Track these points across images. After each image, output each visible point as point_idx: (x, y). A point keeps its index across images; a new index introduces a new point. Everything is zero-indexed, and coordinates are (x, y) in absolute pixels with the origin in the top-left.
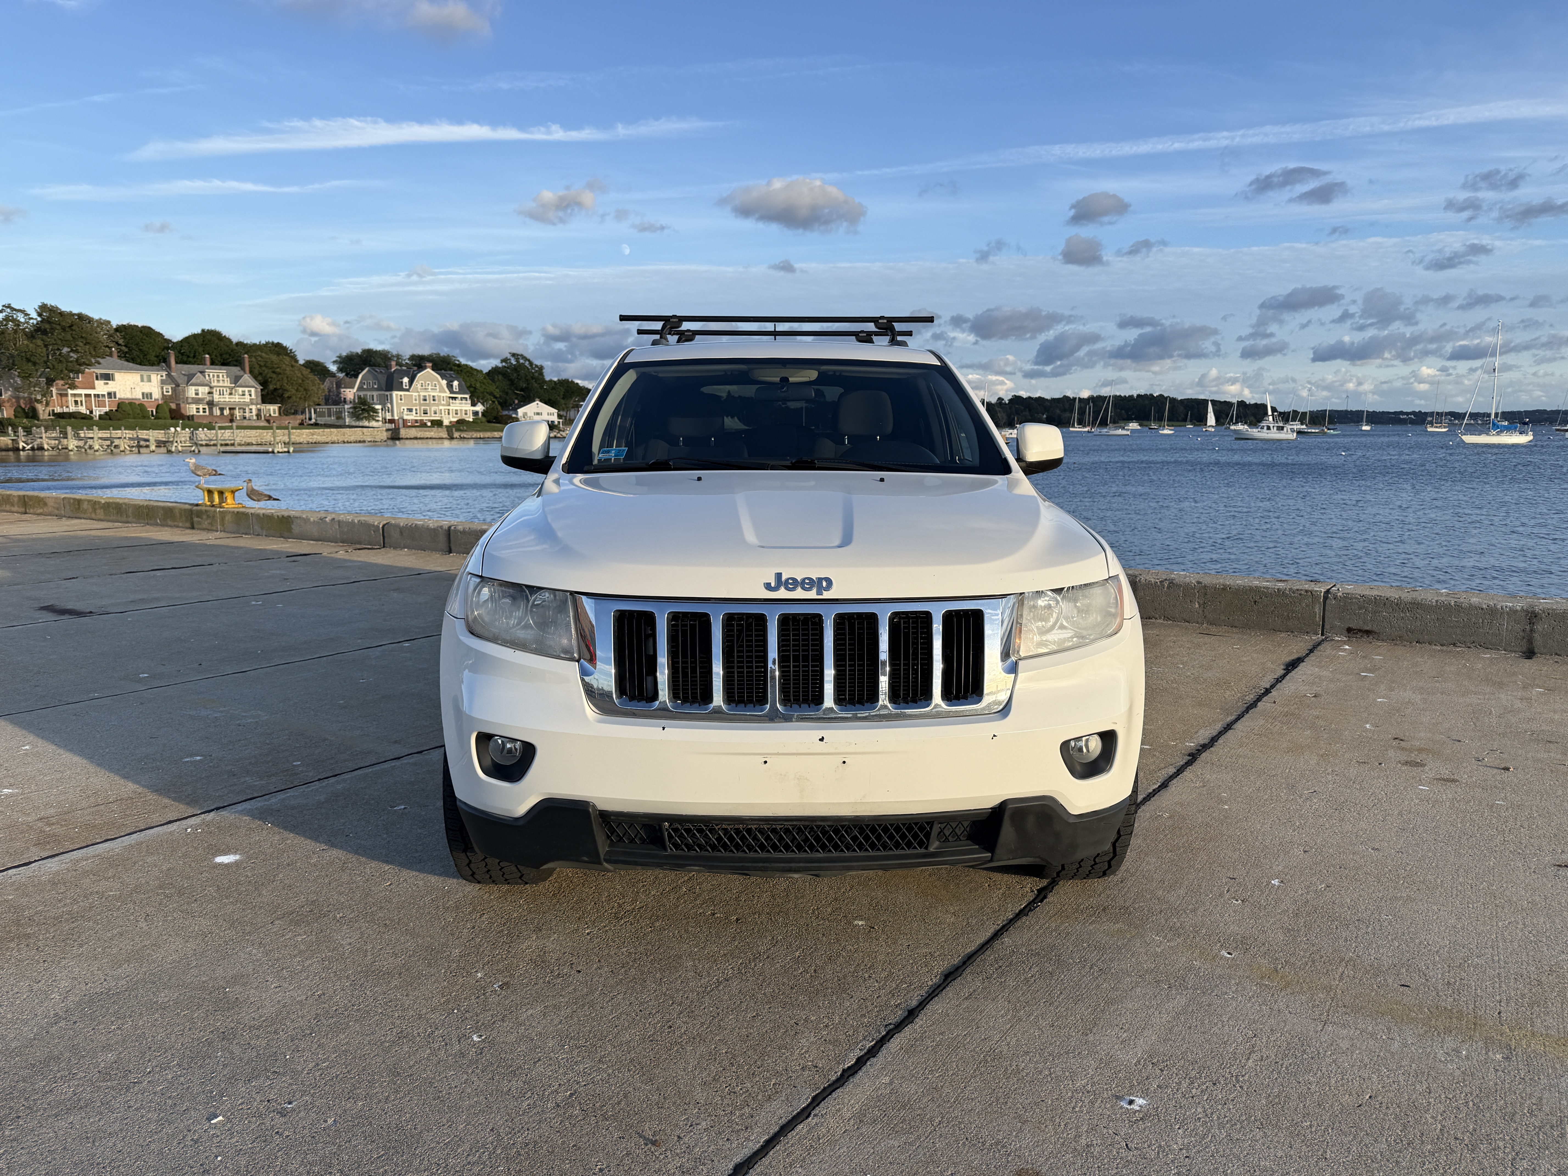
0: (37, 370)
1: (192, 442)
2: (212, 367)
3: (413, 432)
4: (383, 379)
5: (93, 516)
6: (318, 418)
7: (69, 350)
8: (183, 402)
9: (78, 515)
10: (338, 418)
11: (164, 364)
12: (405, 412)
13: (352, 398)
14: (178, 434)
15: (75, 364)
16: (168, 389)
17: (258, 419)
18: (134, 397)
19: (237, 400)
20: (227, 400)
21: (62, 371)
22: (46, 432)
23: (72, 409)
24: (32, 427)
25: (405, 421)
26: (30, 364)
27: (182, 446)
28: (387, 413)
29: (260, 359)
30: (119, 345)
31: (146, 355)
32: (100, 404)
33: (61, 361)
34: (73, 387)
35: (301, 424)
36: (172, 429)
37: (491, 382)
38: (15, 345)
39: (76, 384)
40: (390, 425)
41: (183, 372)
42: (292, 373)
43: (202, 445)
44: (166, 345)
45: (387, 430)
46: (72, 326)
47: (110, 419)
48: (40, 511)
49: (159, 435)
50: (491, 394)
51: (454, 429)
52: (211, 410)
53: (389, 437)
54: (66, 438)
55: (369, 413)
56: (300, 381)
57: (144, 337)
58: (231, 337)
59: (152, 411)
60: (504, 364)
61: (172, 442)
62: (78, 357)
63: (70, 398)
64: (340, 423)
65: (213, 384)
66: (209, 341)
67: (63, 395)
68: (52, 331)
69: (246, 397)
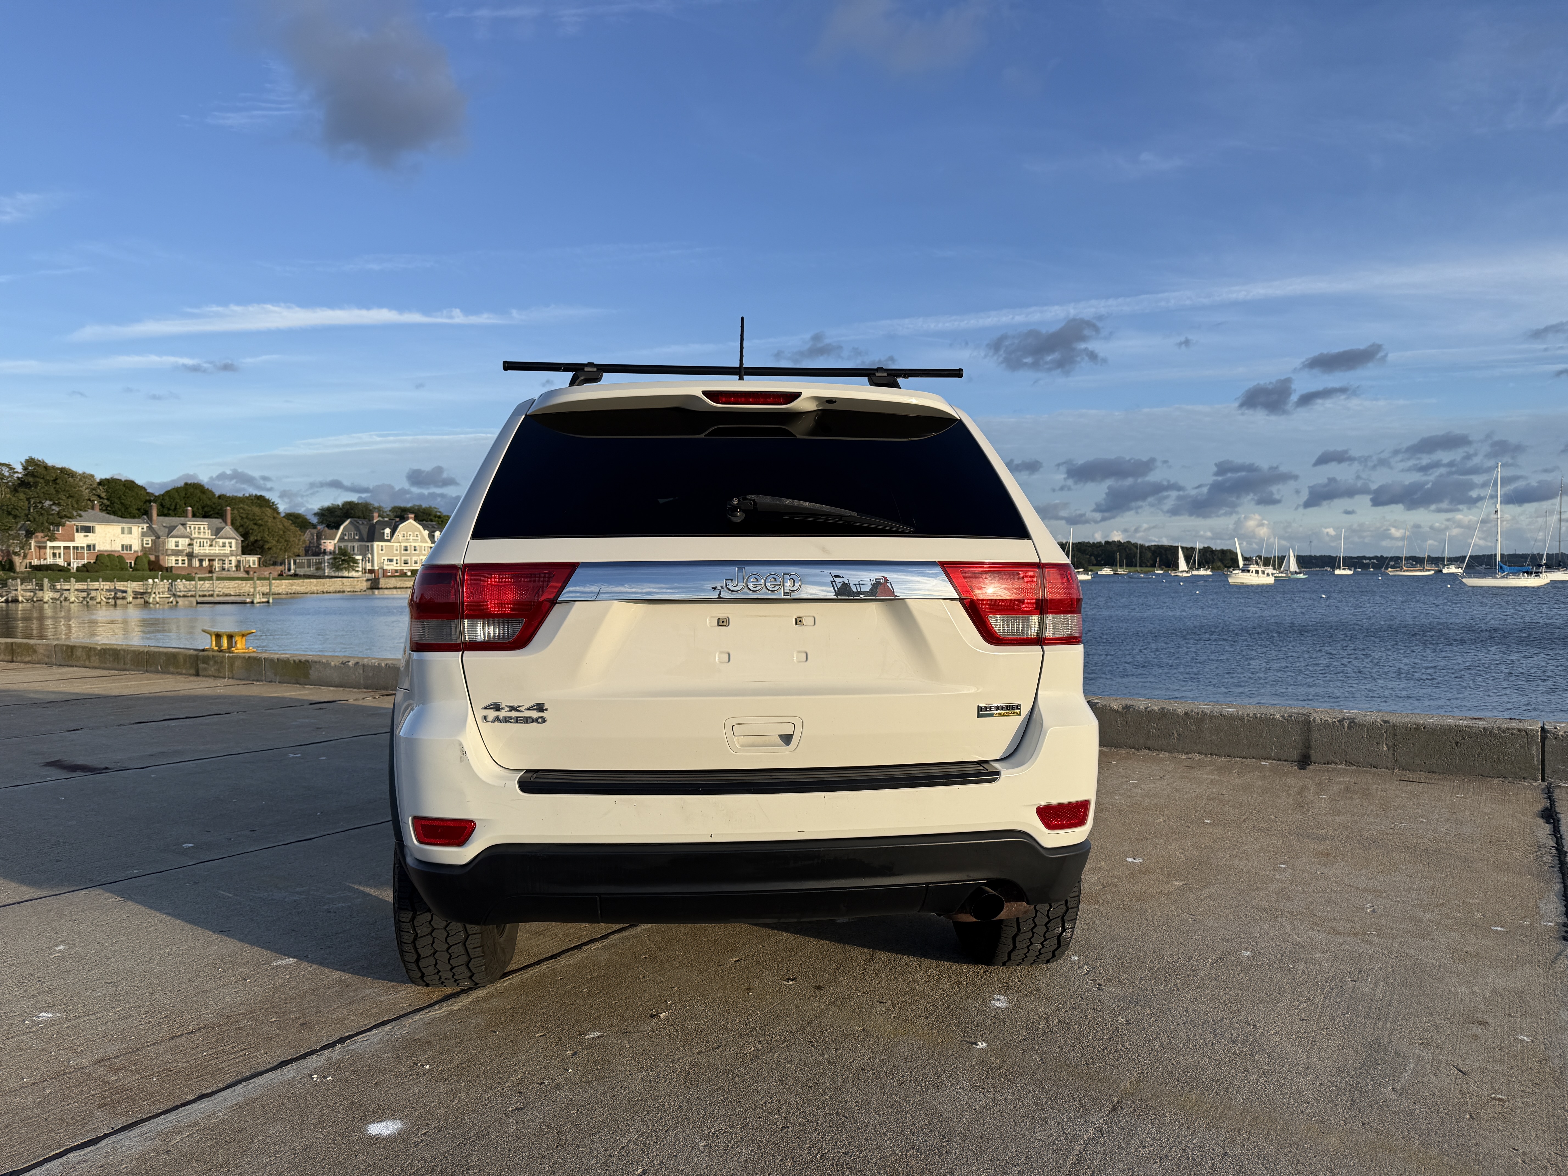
0: (17, 523)
1: (170, 593)
2: (194, 519)
3: (393, 582)
4: (365, 530)
5: (87, 663)
6: (297, 569)
7: (51, 503)
8: (163, 554)
9: (70, 663)
10: (317, 569)
11: (145, 517)
12: (386, 562)
13: (332, 548)
14: (157, 585)
15: (56, 517)
16: (149, 541)
17: (237, 570)
18: (113, 549)
19: (217, 552)
20: (207, 551)
21: (42, 523)
22: (22, 584)
23: (50, 561)
24: (7, 579)
25: (384, 571)
26: (10, 517)
27: (160, 598)
28: (367, 564)
29: (242, 511)
30: (101, 498)
31: (127, 508)
32: (79, 556)
33: (42, 514)
34: (53, 538)
35: (281, 575)
36: (150, 581)
39: (56, 536)
40: (369, 575)
41: (164, 525)
42: (273, 524)
43: (180, 596)
44: (148, 498)
45: (368, 580)
46: (56, 479)
47: (88, 571)
48: (28, 659)
49: (137, 586)
52: (190, 561)
53: (369, 587)
54: (42, 590)
55: (349, 564)
56: (281, 532)
57: (127, 490)
58: (214, 490)
59: (131, 563)
61: (150, 593)
62: (60, 510)
63: (48, 550)
64: (319, 573)
65: (193, 536)
66: (191, 494)
67: (41, 547)
68: (36, 484)
69: (226, 548)
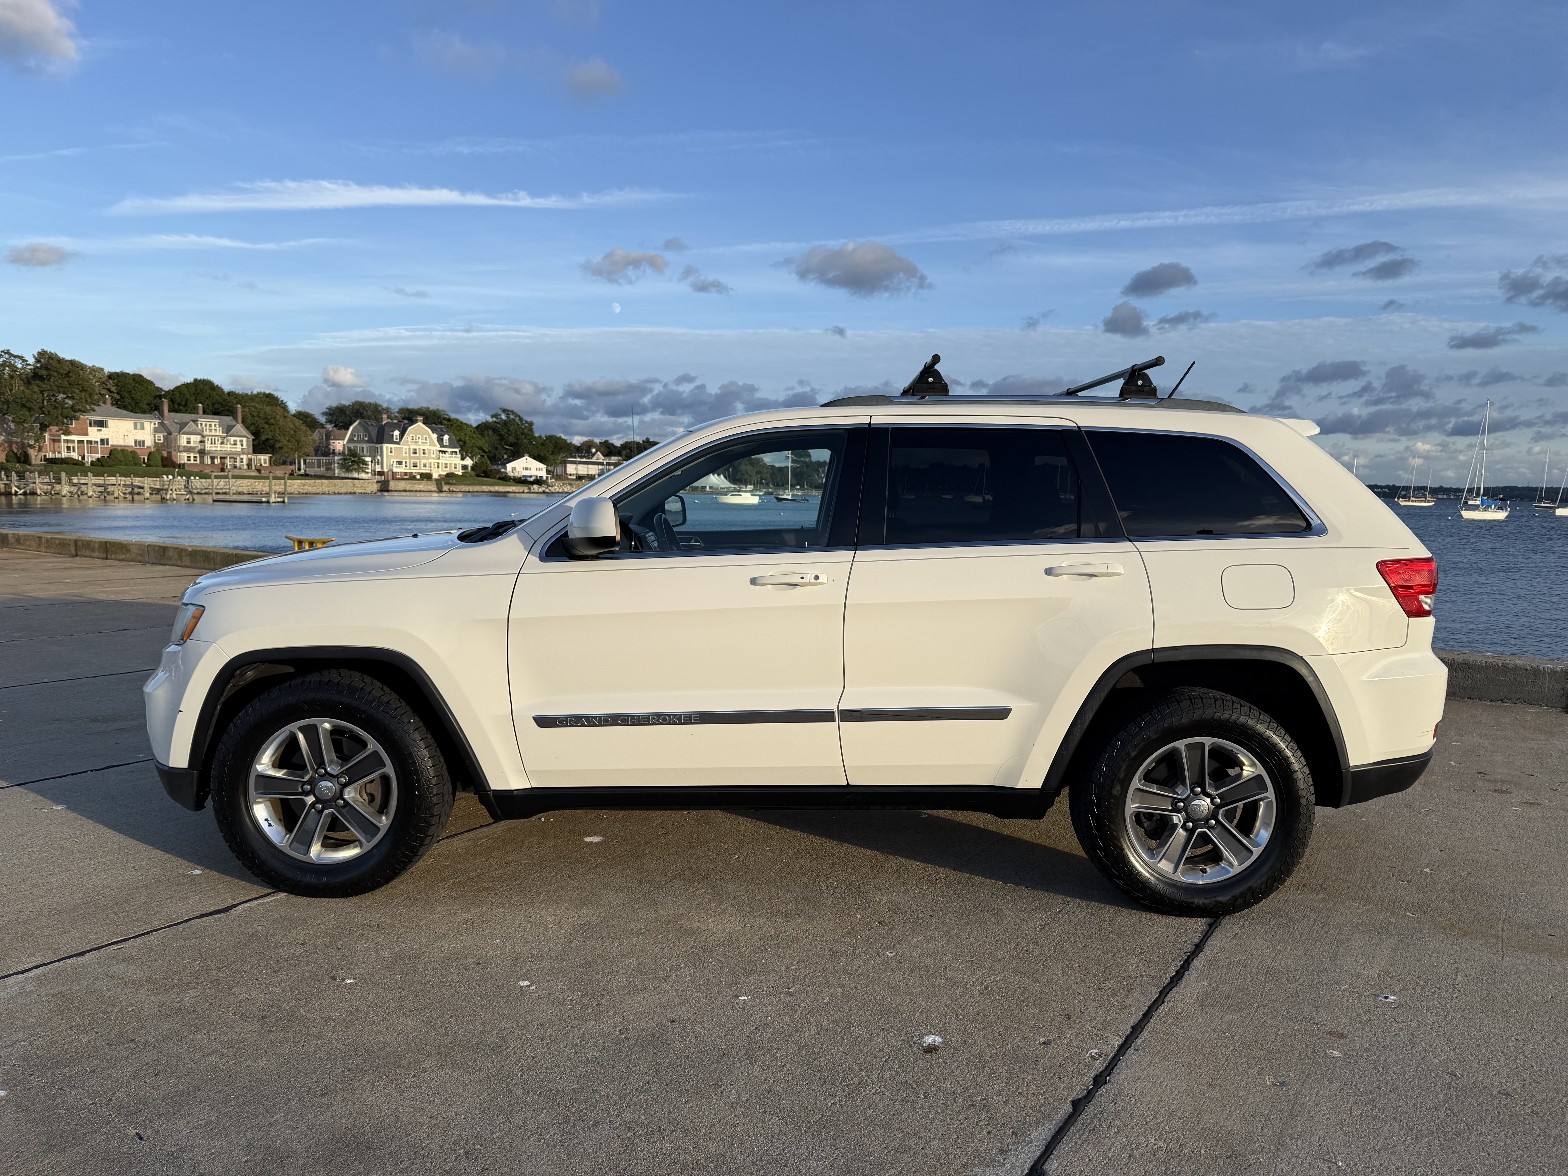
0: (31, 416)
1: (188, 490)
2: (205, 416)
3: (402, 485)
4: (374, 432)
6: (307, 469)
7: (65, 396)
8: (175, 450)
9: (163, 562)
10: (327, 469)
11: (156, 412)
12: (395, 465)
13: (341, 449)
14: (172, 482)
15: (70, 411)
16: (161, 437)
17: (249, 469)
18: (126, 444)
19: (229, 449)
20: (219, 449)
21: (57, 417)
22: (39, 477)
23: (64, 454)
24: (24, 472)
25: (394, 474)
26: (24, 409)
27: (176, 494)
28: (377, 466)
29: (253, 409)
30: (112, 392)
31: (137, 403)
32: (93, 451)
33: (56, 407)
34: (67, 433)
35: (292, 474)
36: (165, 477)
37: (480, 436)
38: (11, 390)
39: (70, 429)
40: (379, 477)
41: (176, 421)
42: (284, 423)
43: (196, 493)
44: (157, 393)
45: (378, 482)
46: (69, 372)
47: (102, 465)
48: (122, 557)
49: (154, 482)
50: (481, 449)
51: (443, 483)
52: (202, 458)
53: (378, 489)
54: (60, 483)
55: (358, 465)
56: (292, 432)
57: (137, 385)
58: (223, 387)
59: (144, 459)
60: (494, 419)
61: (167, 490)
62: (73, 404)
63: (62, 444)
64: (330, 474)
65: (205, 433)
66: (201, 390)
67: (56, 441)
68: (49, 377)
69: (238, 446)
